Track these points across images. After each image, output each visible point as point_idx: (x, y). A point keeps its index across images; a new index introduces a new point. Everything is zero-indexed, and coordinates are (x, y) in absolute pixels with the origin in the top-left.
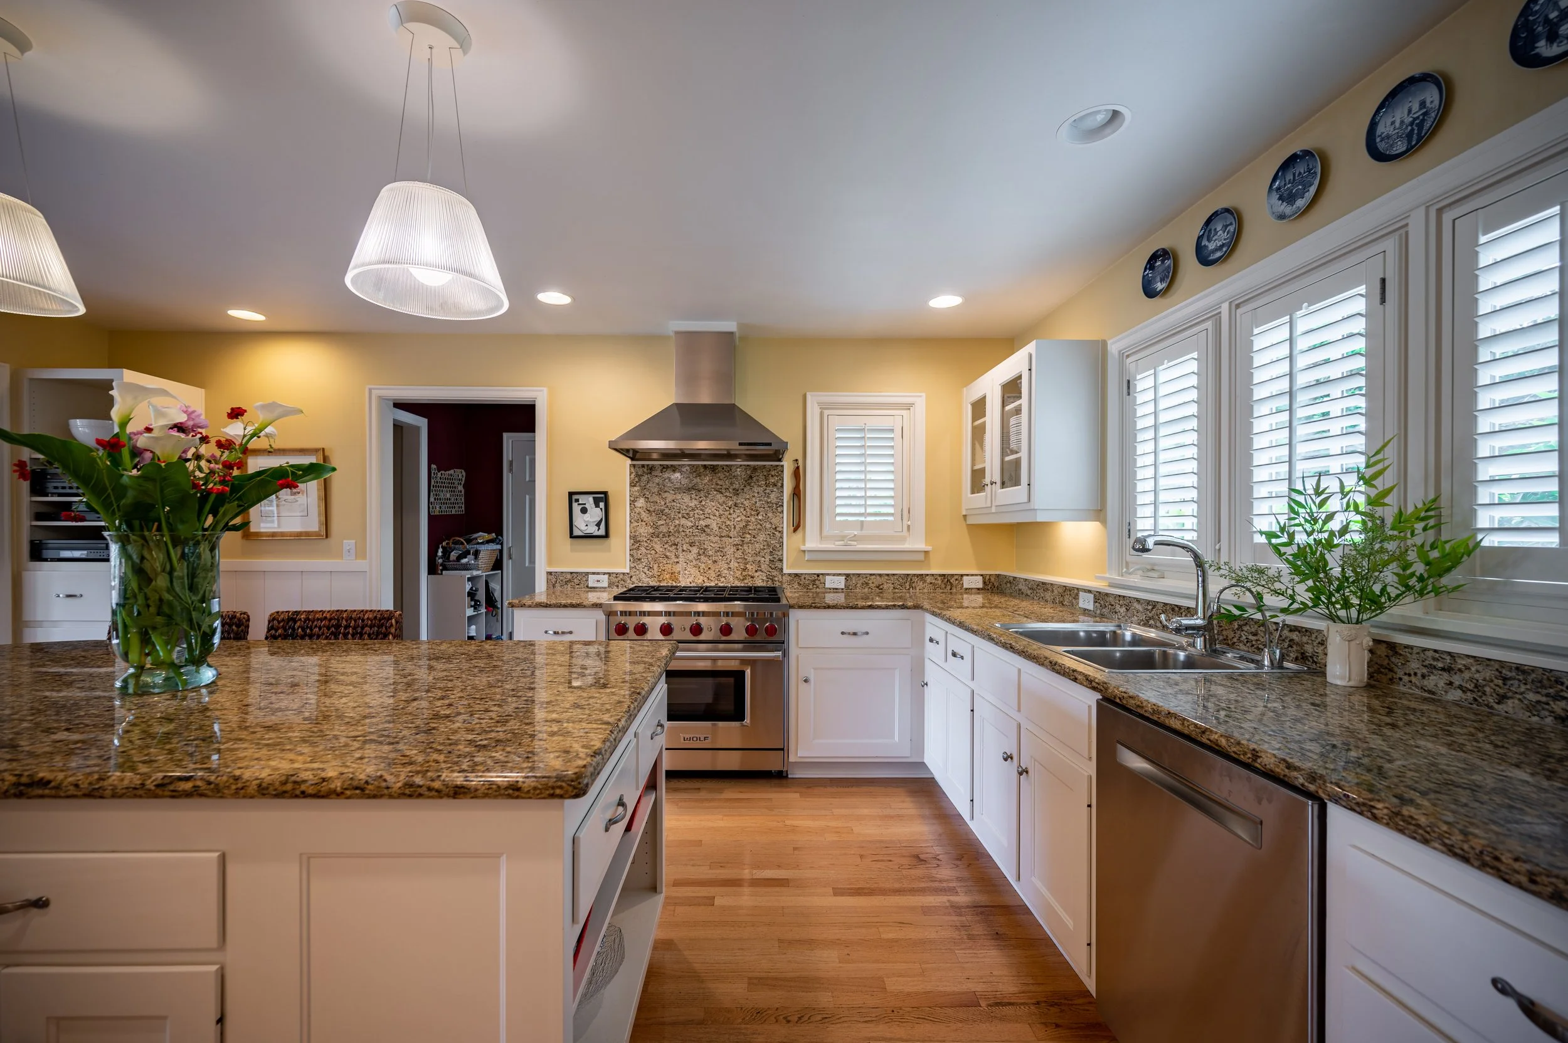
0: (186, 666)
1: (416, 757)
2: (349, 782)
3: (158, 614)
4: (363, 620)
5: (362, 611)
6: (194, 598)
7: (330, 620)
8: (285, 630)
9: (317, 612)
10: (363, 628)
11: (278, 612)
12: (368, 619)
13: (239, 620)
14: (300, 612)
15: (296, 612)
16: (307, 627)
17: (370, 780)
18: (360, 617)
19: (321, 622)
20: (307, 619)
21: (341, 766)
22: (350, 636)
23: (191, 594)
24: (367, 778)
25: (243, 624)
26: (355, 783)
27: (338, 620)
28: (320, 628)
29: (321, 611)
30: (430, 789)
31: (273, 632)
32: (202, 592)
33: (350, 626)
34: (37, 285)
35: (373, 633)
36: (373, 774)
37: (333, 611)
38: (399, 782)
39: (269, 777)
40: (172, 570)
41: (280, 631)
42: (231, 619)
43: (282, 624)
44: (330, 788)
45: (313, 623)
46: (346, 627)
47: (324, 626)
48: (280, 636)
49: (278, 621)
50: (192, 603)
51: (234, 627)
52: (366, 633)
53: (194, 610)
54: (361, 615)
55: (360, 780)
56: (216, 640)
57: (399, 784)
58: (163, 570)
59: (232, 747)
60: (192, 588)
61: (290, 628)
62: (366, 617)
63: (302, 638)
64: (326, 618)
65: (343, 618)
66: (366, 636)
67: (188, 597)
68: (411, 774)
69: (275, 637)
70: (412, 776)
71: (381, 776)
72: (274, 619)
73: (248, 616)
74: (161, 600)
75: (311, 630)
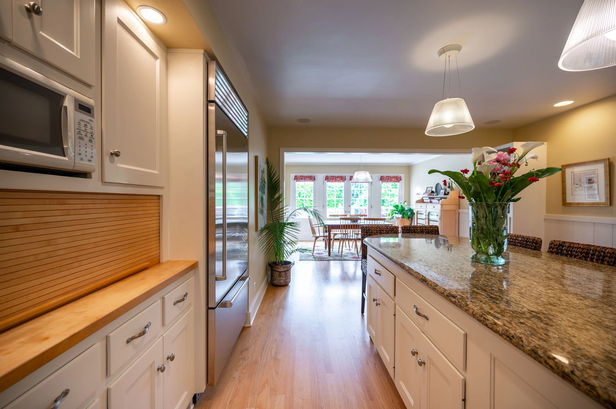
0: (493, 255)
1: (553, 339)
2: (506, 331)
3: (481, 233)
4: (604, 253)
5: (605, 248)
6: (494, 229)
7: (583, 249)
8: (558, 250)
9: (576, 244)
10: (604, 257)
11: (555, 241)
12: (608, 252)
13: (536, 241)
14: (566, 242)
15: (564, 242)
16: (569, 250)
17: (515, 336)
18: (602, 251)
19: (578, 249)
20: (569, 246)
21: (508, 322)
22: (594, 260)
23: (493, 227)
24: (514, 335)
25: (538, 243)
26: (508, 334)
27: (588, 250)
28: (576, 252)
29: (578, 244)
30: (546, 362)
31: (551, 249)
32: (498, 227)
33: (595, 255)
34: (462, 123)
35: (611, 261)
36: (518, 334)
37: (585, 245)
38: (529, 346)
39: (477, 311)
40: (486, 217)
41: (555, 250)
42: (533, 240)
43: (556, 246)
44: (497, 329)
45: (573, 249)
46: (592, 255)
47: (579, 251)
48: (554, 252)
49: (554, 245)
50: (494, 231)
51: (534, 244)
52: (606, 260)
53: (494, 234)
54: (604, 250)
55: (510, 333)
56: (505, 247)
57: (529, 348)
58: (483, 217)
59: (479, 292)
60: (494, 225)
61: (560, 249)
62: (607, 251)
63: (566, 255)
64: (580, 248)
65: (591, 249)
66: (606, 263)
67: (492, 228)
68: (538, 346)
69: (552, 252)
70: (538, 348)
71: (521, 338)
72: (552, 243)
73: (541, 240)
74: (482, 228)
75: (571, 252)
